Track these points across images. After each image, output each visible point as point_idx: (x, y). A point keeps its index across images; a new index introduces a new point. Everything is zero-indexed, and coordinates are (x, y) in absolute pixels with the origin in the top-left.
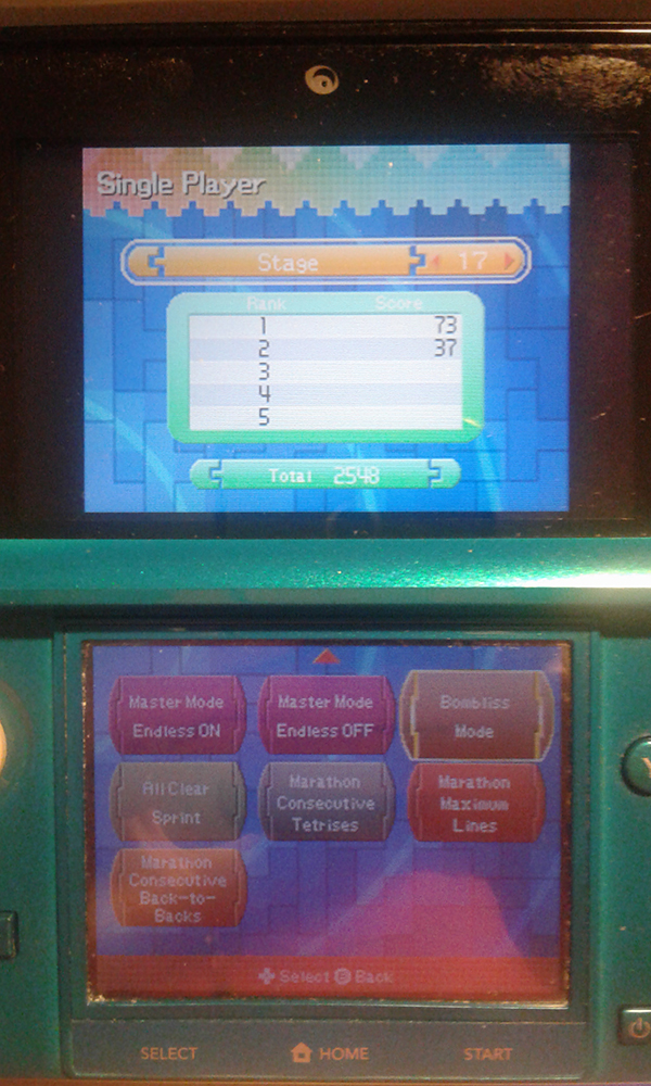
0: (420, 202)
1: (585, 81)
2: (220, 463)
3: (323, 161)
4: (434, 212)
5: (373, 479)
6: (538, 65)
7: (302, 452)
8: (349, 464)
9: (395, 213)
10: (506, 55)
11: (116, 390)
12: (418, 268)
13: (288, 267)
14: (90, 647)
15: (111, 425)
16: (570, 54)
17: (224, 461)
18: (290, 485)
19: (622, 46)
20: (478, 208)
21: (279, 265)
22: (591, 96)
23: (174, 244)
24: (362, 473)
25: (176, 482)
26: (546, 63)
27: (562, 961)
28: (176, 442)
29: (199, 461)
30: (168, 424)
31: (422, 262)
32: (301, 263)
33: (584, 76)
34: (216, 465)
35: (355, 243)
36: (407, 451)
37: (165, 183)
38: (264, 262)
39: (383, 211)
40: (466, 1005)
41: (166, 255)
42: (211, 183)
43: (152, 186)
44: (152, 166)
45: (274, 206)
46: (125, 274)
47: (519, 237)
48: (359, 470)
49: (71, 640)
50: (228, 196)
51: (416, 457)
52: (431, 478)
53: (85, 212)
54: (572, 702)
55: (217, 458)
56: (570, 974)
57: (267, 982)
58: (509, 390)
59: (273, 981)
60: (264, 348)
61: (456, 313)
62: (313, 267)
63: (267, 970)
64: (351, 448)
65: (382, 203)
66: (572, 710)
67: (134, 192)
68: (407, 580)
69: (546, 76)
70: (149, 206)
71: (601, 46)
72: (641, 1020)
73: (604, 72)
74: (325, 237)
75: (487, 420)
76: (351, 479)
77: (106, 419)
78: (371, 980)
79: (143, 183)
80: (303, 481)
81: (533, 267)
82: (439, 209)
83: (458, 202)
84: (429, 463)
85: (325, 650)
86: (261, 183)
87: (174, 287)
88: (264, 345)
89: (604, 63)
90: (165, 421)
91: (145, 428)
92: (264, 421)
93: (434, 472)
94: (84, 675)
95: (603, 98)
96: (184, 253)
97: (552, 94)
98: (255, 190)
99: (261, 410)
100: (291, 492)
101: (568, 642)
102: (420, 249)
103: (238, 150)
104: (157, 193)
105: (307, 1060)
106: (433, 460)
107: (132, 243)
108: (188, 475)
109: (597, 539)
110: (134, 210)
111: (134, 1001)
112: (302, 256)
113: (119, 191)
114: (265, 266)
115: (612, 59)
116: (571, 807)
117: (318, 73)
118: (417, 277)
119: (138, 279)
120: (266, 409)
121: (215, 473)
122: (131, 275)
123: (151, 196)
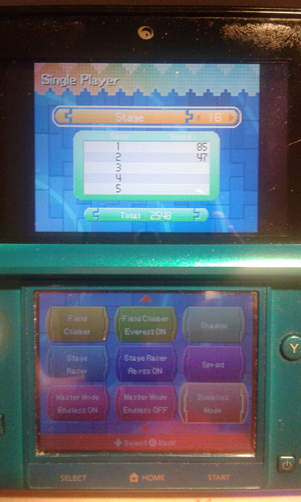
0: (191, 90)
1: (267, 35)
2: (98, 210)
3: (146, 70)
4: (197, 95)
5: (169, 217)
6: (246, 28)
7: (136, 204)
8: (157, 211)
9: (180, 95)
10: (231, 23)
11: (50, 176)
12: (190, 120)
13: (130, 119)
14: (38, 294)
15: (48, 191)
16: (260, 23)
17: (100, 208)
18: (130, 220)
19: (284, 19)
20: (217, 93)
21: (126, 118)
22: (270, 42)
23: (77, 108)
24: (163, 215)
25: (78, 218)
26: (249, 26)
27: (252, 435)
28: (77, 200)
29: (89, 208)
30: (74, 192)
31: (191, 118)
32: (136, 117)
33: (267, 33)
34: (96, 211)
35: (160, 109)
36: (184, 205)
37: (73, 80)
38: (118, 117)
39: (173, 93)
40: (209, 455)
41: (73, 113)
42: (94, 80)
43: (67, 81)
44: (67, 71)
45: (123, 91)
46: (54, 122)
47: (236, 107)
48: (162, 213)
49: (29, 290)
51: (188, 207)
52: (195, 217)
53: (35, 93)
54: (258, 319)
55: (97, 207)
56: (256, 441)
57: (118, 445)
58: (231, 177)
59: (121, 445)
60: (119, 157)
61: (208, 141)
62: (141, 119)
63: (118, 440)
64: (158, 203)
65: (173, 90)
66: (258, 322)
67: (58, 83)
68: (184, 263)
69: (249, 33)
70: (65, 91)
71: (275, 19)
72: (287, 461)
73: (276, 31)
74: (147, 105)
75: (220, 190)
76: (158, 217)
77: (46, 188)
78: (165, 445)
79: (63, 80)
80: (136, 218)
81: (242, 121)
82: (199, 93)
83: (208, 90)
84: (194, 210)
85: (146, 295)
86: (118, 80)
87: (77, 128)
88: (118, 155)
89: (276, 27)
90: (72, 190)
91: (63, 193)
92: (118, 190)
93: (196, 214)
94: (35, 306)
95: (275, 44)
96: (81, 112)
97: (252, 41)
98: (114, 84)
99: (117, 185)
100: (131, 223)
101: (256, 291)
102: (190, 112)
103: (107, 65)
105: (136, 481)
106: (196, 209)
107: (57, 107)
108: (83, 215)
109: (271, 245)
110: (58, 92)
111: (57, 455)
112: (136, 114)
113: (51, 83)
114: (119, 119)
115: (280, 26)
116: (257, 366)
117: (144, 30)
118: (189, 125)
119: (60, 124)
120: (119, 185)
121: (96, 214)
122: (57, 122)
123: (66, 86)
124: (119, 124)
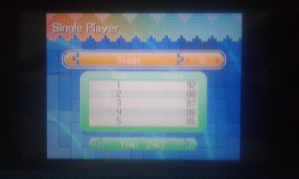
0: (182, 36)
4: (187, 41)
9: (172, 41)
11: (60, 110)
13: (129, 61)
15: (58, 124)
17: (103, 138)
20: (205, 39)
23: (83, 52)
25: (83, 147)
28: (83, 131)
29: (93, 138)
30: (80, 124)
31: (182, 60)
32: (134, 60)
34: (100, 140)
39: (167, 40)
43: (74, 30)
44: (74, 21)
45: (123, 38)
46: (63, 64)
50: (105, 33)
51: (180, 137)
52: (185, 146)
53: (47, 40)
55: (100, 137)
64: (153, 133)
65: (167, 37)
70: (73, 37)
77: (56, 121)
79: (71, 28)
80: (134, 147)
81: (227, 62)
82: (189, 39)
83: (197, 36)
84: (185, 140)
87: (83, 69)
91: (71, 125)
92: (119, 123)
93: (187, 144)
96: (87, 55)
98: (116, 31)
102: (182, 55)
103: (108, 15)
104: (76, 32)
110: (67, 39)
112: (134, 57)
113: (61, 31)
114: (120, 61)
120: (120, 118)
121: (99, 143)
122: (66, 65)
123: (73, 33)
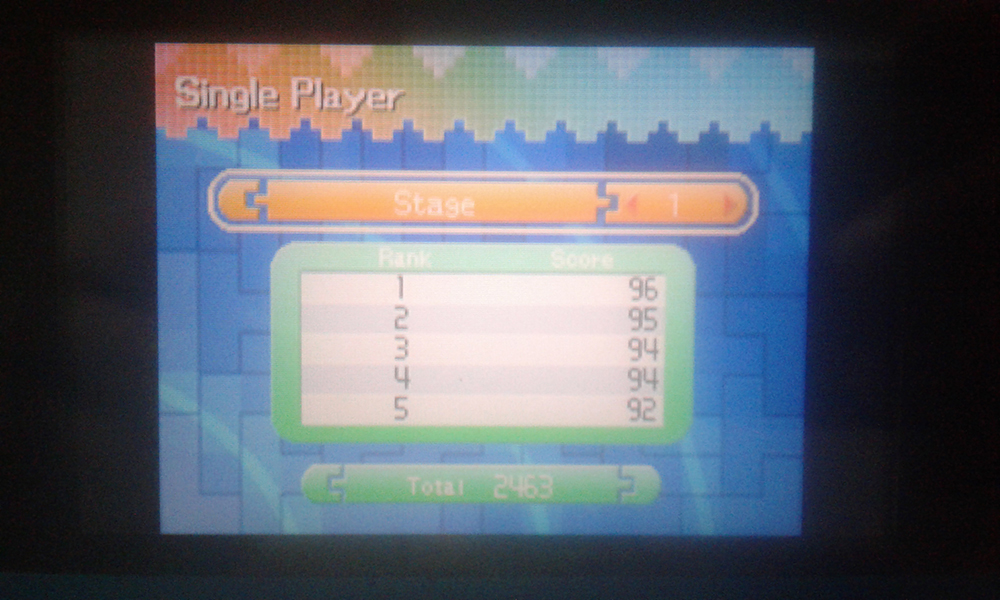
2: (342, 470)
4: (630, 139)
5: (545, 491)
9: (579, 139)
12: (609, 212)
17: (348, 467)
18: (435, 499)
21: (421, 208)
23: (280, 178)
29: (315, 465)
34: (337, 473)
35: (523, 180)
36: (590, 455)
37: (267, 93)
38: (401, 202)
41: (269, 191)
43: (250, 100)
44: (251, 69)
47: (743, 173)
50: (355, 112)
52: (620, 491)
53: (159, 132)
58: (727, 375)
60: (401, 318)
61: (661, 273)
62: (467, 210)
64: (516, 451)
67: (225, 104)
74: (485, 170)
75: (700, 413)
77: (190, 409)
80: (452, 492)
84: (620, 471)
86: (404, 95)
87: (280, 234)
88: (402, 312)
90: (267, 413)
91: (241, 422)
92: (402, 413)
98: (390, 106)
99: (398, 399)
100: (437, 508)
102: (610, 188)
103: (366, 49)
104: (258, 107)
106: (625, 467)
107: (222, 175)
108: (299, 484)
114: (404, 208)
118: (606, 225)
119: (231, 222)
120: (405, 398)
121: (334, 482)
122: (223, 218)
123: (247, 113)
124: (404, 224)
